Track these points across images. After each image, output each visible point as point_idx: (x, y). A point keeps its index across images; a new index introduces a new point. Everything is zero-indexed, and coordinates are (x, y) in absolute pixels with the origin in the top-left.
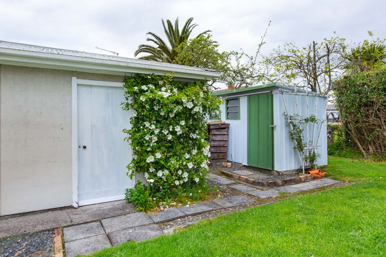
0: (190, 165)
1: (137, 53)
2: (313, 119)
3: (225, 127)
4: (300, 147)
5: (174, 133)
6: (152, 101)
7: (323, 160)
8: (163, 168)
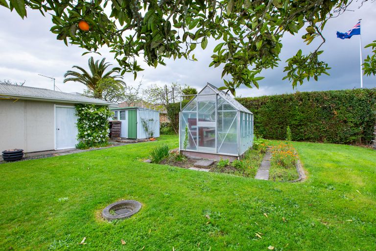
0: (101, 136)
1: (65, 76)
2: (152, 120)
3: (120, 123)
4: (147, 130)
5: (95, 124)
6: (87, 113)
7: (157, 134)
8: (91, 136)
